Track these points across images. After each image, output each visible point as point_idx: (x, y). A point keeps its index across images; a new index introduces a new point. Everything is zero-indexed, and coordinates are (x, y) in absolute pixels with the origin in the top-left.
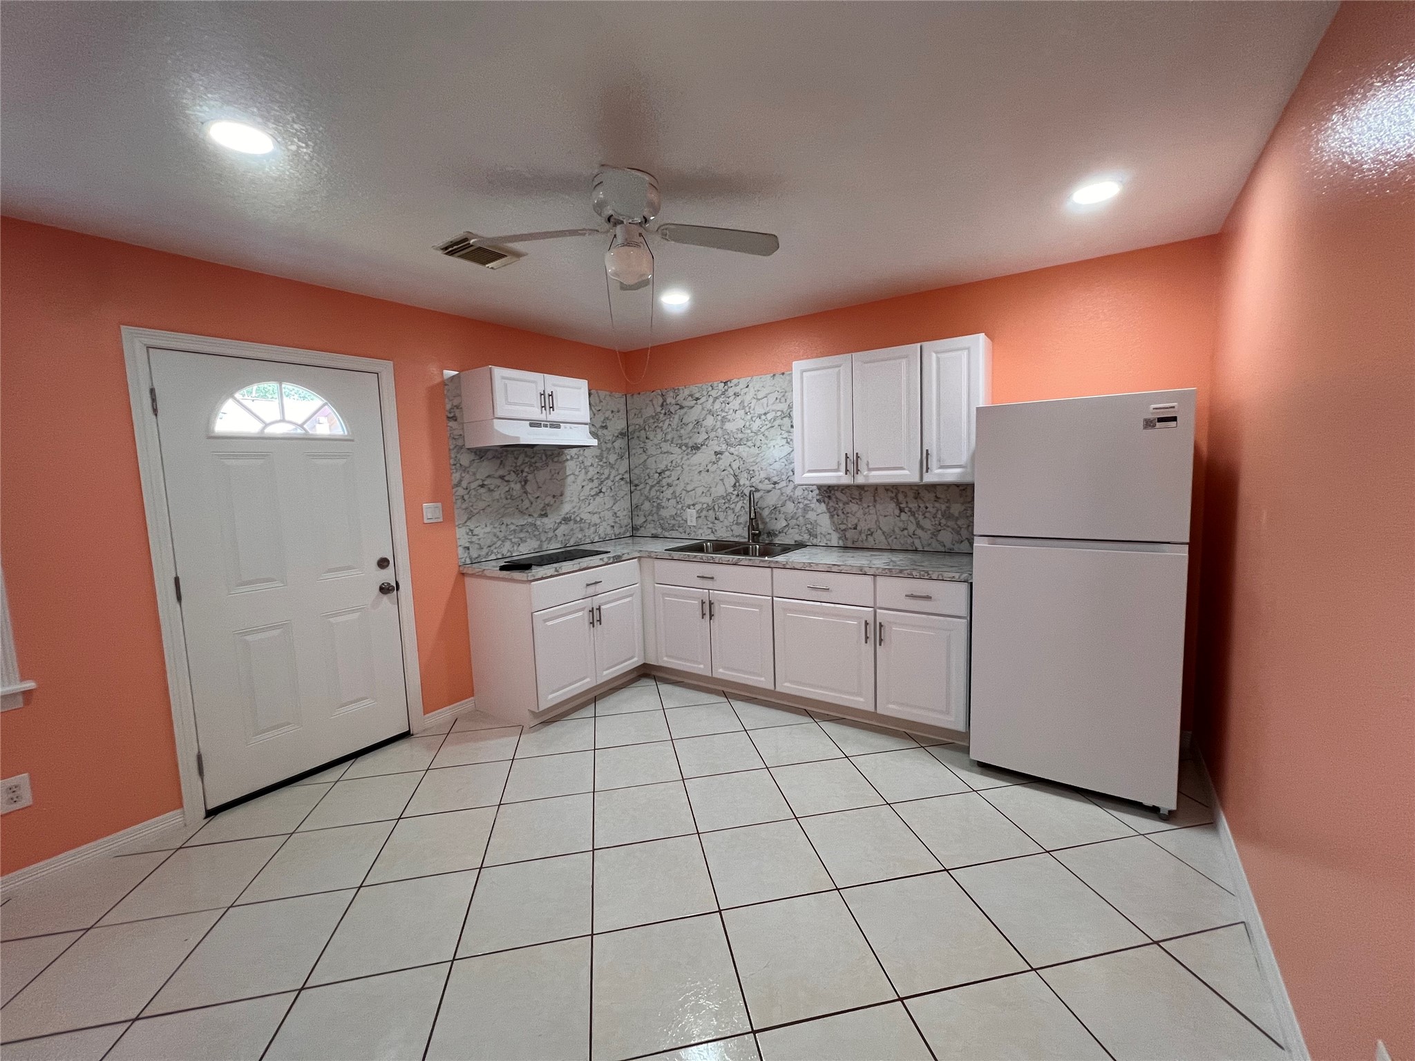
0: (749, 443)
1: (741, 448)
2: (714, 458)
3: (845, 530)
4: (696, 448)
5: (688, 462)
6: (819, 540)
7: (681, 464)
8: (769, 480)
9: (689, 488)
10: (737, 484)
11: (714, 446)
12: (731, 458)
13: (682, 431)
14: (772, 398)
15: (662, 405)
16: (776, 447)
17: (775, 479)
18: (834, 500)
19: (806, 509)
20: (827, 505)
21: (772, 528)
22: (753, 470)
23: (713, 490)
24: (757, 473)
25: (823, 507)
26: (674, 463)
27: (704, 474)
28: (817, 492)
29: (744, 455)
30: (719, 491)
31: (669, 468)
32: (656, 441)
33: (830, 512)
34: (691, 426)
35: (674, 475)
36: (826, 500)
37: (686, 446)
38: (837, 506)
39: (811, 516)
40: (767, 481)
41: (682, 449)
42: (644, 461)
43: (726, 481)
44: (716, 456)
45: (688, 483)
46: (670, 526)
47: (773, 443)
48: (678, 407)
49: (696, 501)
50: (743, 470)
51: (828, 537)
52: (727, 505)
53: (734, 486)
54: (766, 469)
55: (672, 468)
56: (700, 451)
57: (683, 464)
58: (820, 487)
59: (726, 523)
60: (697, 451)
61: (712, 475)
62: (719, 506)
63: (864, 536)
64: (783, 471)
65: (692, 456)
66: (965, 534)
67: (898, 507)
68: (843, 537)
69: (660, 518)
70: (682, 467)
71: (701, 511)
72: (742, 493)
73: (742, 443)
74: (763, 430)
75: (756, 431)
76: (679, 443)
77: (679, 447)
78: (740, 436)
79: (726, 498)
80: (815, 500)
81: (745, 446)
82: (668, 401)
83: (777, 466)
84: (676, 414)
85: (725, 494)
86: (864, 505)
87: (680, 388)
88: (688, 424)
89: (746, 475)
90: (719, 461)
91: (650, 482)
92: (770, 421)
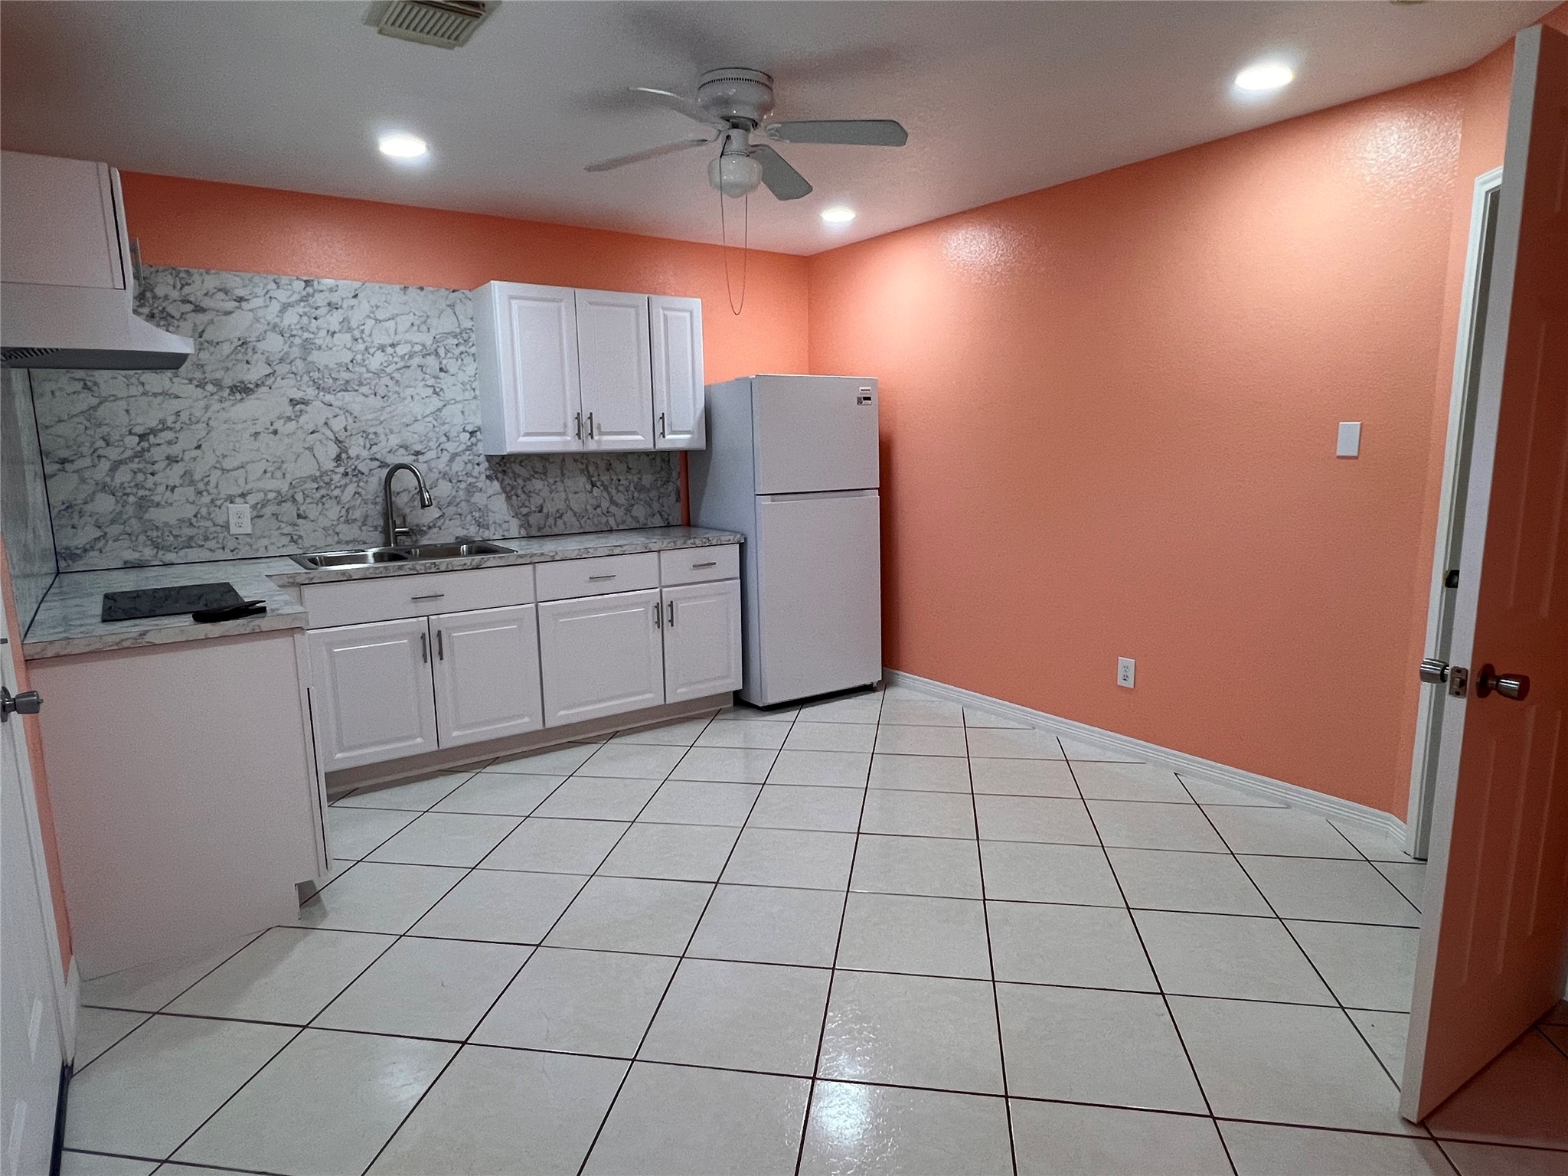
0: (364, 389)
1: (348, 397)
2: (288, 411)
3: (527, 515)
4: (242, 390)
5: (223, 415)
6: (492, 533)
7: (205, 419)
8: (406, 449)
9: (227, 464)
10: (344, 456)
11: (290, 388)
12: (328, 413)
13: (204, 355)
14: (404, 323)
16: (416, 398)
17: (418, 447)
18: (511, 475)
19: (471, 490)
20: (501, 483)
21: (416, 521)
22: (375, 433)
23: (288, 466)
24: (382, 437)
25: (496, 484)
26: (184, 417)
27: (265, 438)
28: (487, 464)
29: (356, 408)
30: (307, 468)
31: (169, 424)
33: (506, 492)
34: (226, 349)
35: (186, 440)
36: (500, 475)
37: (215, 385)
38: (515, 483)
39: (478, 499)
40: (402, 451)
41: (205, 390)
42: (89, 409)
43: (319, 451)
44: (294, 408)
45: (225, 453)
46: (180, 540)
47: (409, 392)
48: (189, 307)
49: (248, 487)
50: (354, 432)
51: (505, 526)
52: (323, 492)
53: (338, 458)
54: (399, 432)
55: (178, 426)
56: (252, 397)
57: (210, 419)
58: (489, 458)
59: (324, 522)
60: (245, 395)
61: (286, 441)
62: (304, 494)
63: (551, 521)
64: (431, 434)
65: (232, 406)
66: (656, 506)
67: (590, 481)
68: (526, 524)
69: (149, 526)
70: (208, 424)
71: (263, 506)
72: (354, 470)
73: (350, 389)
74: (388, 370)
75: (376, 371)
76: (195, 379)
77: (197, 386)
78: (346, 376)
79: (321, 479)
80: (483, 477)
81: (355, 393)
82: (160, 291)
83: (419, 427)
84: (185, 319)
85: (318, 474)
86: (549, 480)
87: (191, 270)
88: (218, 343)
89: (361, 441)
90: (300, 415)
91: (113, 454)
92: (402, 357)
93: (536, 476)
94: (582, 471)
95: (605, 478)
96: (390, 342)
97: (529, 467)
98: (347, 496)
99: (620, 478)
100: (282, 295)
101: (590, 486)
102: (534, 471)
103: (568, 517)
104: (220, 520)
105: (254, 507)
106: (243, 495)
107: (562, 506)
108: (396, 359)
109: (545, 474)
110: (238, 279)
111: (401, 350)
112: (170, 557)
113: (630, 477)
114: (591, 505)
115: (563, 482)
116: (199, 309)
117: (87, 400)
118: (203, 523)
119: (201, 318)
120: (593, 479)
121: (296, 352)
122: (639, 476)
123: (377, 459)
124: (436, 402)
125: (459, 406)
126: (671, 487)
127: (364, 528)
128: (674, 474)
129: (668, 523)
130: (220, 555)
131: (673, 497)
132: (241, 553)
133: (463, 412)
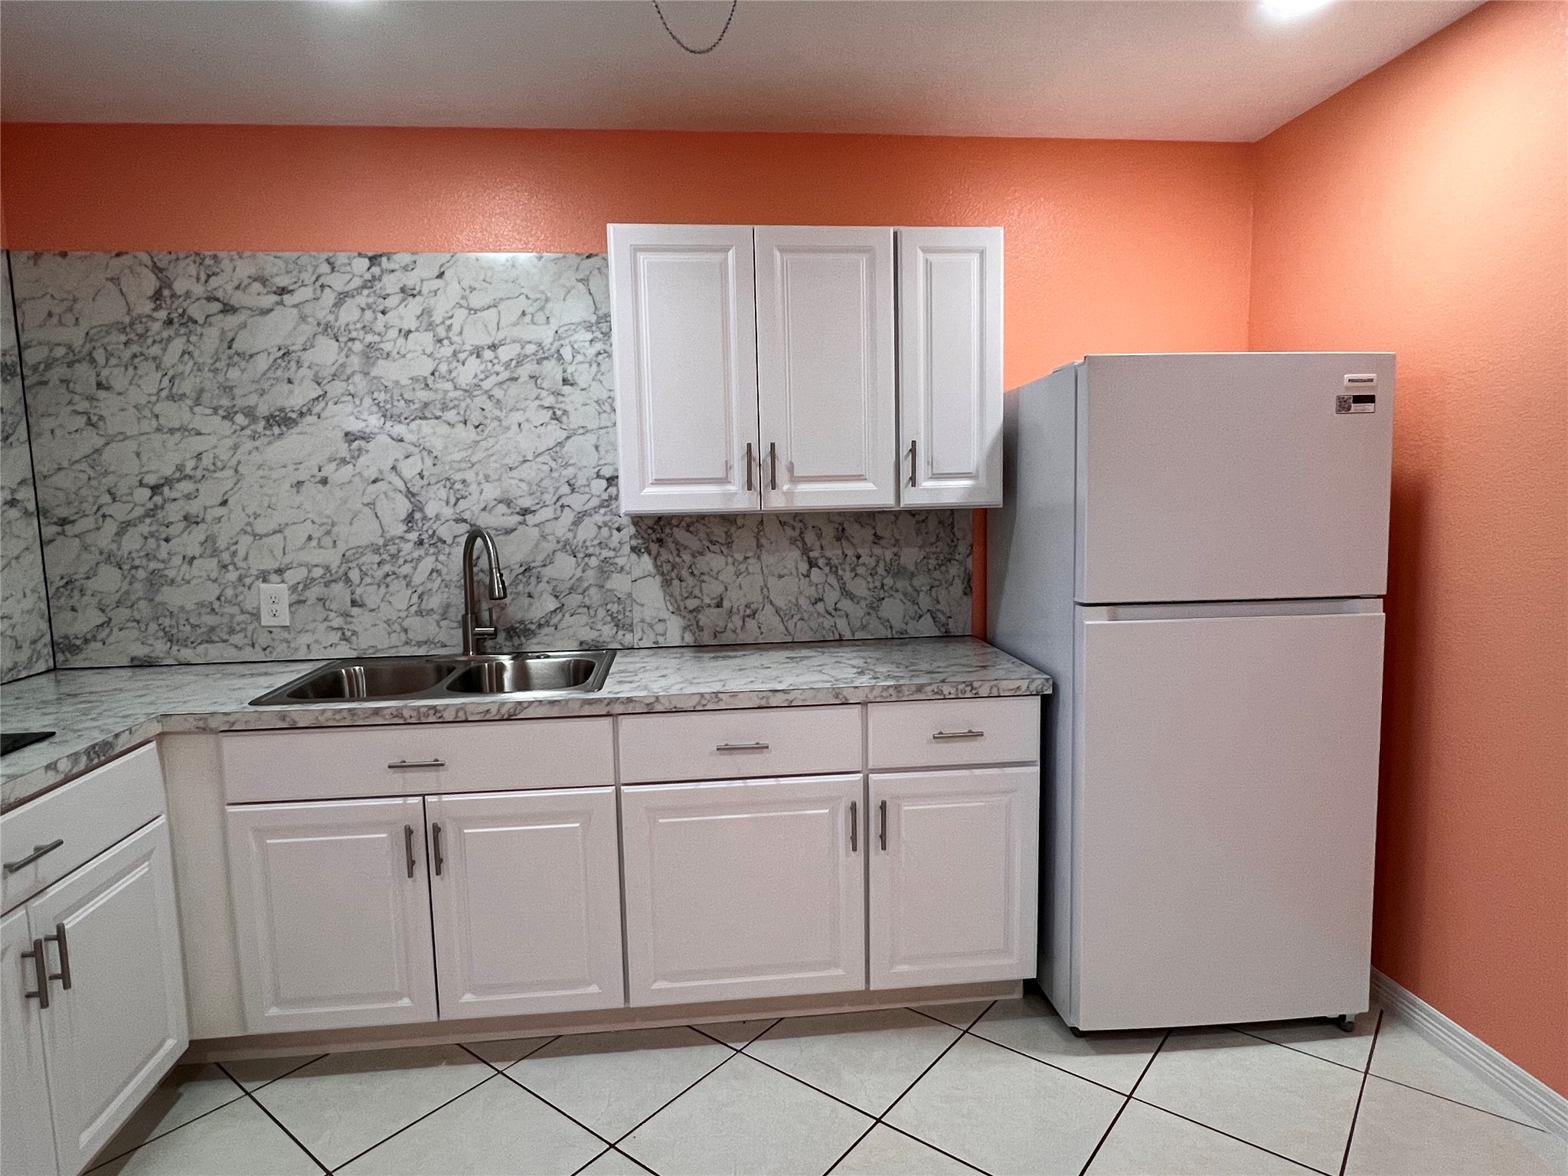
0: (451, 415)
1: (427, 427)
2: (343, 449)
3: (696, 610)
4: (282, 421)
5: (256, 457)
6: (638, 636)
7: (234, 462)
8: (509, 506)
9: (261, 527)
10: (418, 516)
11: (346, 417)
12: (397, 451)
13: (234, 374)
14: (510, 312)
15: (157, 296)
16: (525, 426)
17: (526, 503)
18: (672, 546)
19: (606, 568)
20: (655, 559)
21: (519, 616)
22: (464, 481)
23: (340, 530)
24: (474, 487)
25: (647, 562)
26: (206, 461)
27: (310, 489)
28: (632, 530)
29: (437, 444)
30: (366, 532)
31: (188, 471)
32: (136, 396)
33: (663, 574)
34: (262, 363)
35: (209, 493)
36: (654, 547)
37: (246, 415)
38: (678, 560)
39: (618, 583)
40: (502, 508)
41: (233, 423)
42: (93, 453)
43: (382, 506)
44: (350, 445)
45: (258, 512)
46: (199, 631)
47: (517, 417)
48: (216, 307)
49: (287, 560)
50: (433, 481)
51: (659, 628)
52: (387, 568)
53: (409, 519)
54: (499, 480)
55: (199, 473)
56: (295, 430)
57: (239, 462)
58: (637, 520)
59: (387, 612)
60: (285, 429)
61: (339, 494)
62: (361, 571)
63: (737, 621)
64: (546, 483)
65: (269, 443)
66: (925, 601)
67: (805, 558)
68: (693, 624)
69: (161, 611)
70: (236, 471)
71: (306, 587)
72: (432, 536)
73: (428, 415)
74: (487, 385)
75: (468, 388)
76: (221, 406)
77: (224, 417)
78: (423, 395)
79: (385, 549)
80: (626, 549)
81: (436, 421)
82: (180, 287)
83: (529, 472)
84: (210, 325)
85: (381, 542)
86: (736, 556)
87: (221, 254)
88: (251, 356)
89: (443, 493)
90: (358, 457)
91: (119, 511)
92: (507, 365)
93: (712, 548)
94: (793, 541)
95: (834, 552)
96: (489, 342)
97: (702, 535)
98: (419, 577)
99: (860, 551)
100: (338, 282)
101: (807, 567)
102: (711, 542)
103: (767, 616)
104: (249, 606)
105: (293, 589)
106: (280, 571)
107: (756, 598)
108: (497, 368)
109: (729, 545)
110: (280, 262)
111: (506, 353)
112: (187, 654)
113: (877, 551)
114: (809, 598)
115: (759, 558)
116: (228, 309)
117: (91, 440)
118: (229, 609)
119: (231, 321)
120: (812, 554)
121: (355, 362)
122: (895, 550)
123: (465, 521)
124: (554, 433)
125: (591, 439)
126: (954, 570)
127: (443, 623)
128: (963, 548)
129: (946, 632)
130: (248, 654)
131: (958, 588)
132: (275, 653)
133: (597, 447)
